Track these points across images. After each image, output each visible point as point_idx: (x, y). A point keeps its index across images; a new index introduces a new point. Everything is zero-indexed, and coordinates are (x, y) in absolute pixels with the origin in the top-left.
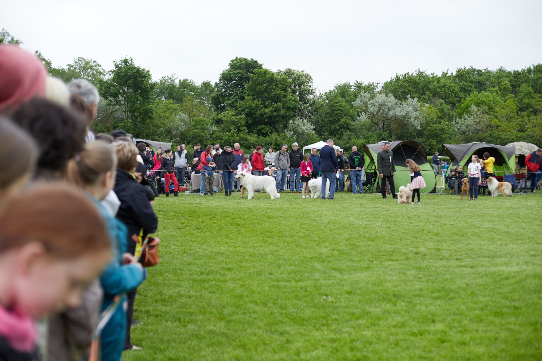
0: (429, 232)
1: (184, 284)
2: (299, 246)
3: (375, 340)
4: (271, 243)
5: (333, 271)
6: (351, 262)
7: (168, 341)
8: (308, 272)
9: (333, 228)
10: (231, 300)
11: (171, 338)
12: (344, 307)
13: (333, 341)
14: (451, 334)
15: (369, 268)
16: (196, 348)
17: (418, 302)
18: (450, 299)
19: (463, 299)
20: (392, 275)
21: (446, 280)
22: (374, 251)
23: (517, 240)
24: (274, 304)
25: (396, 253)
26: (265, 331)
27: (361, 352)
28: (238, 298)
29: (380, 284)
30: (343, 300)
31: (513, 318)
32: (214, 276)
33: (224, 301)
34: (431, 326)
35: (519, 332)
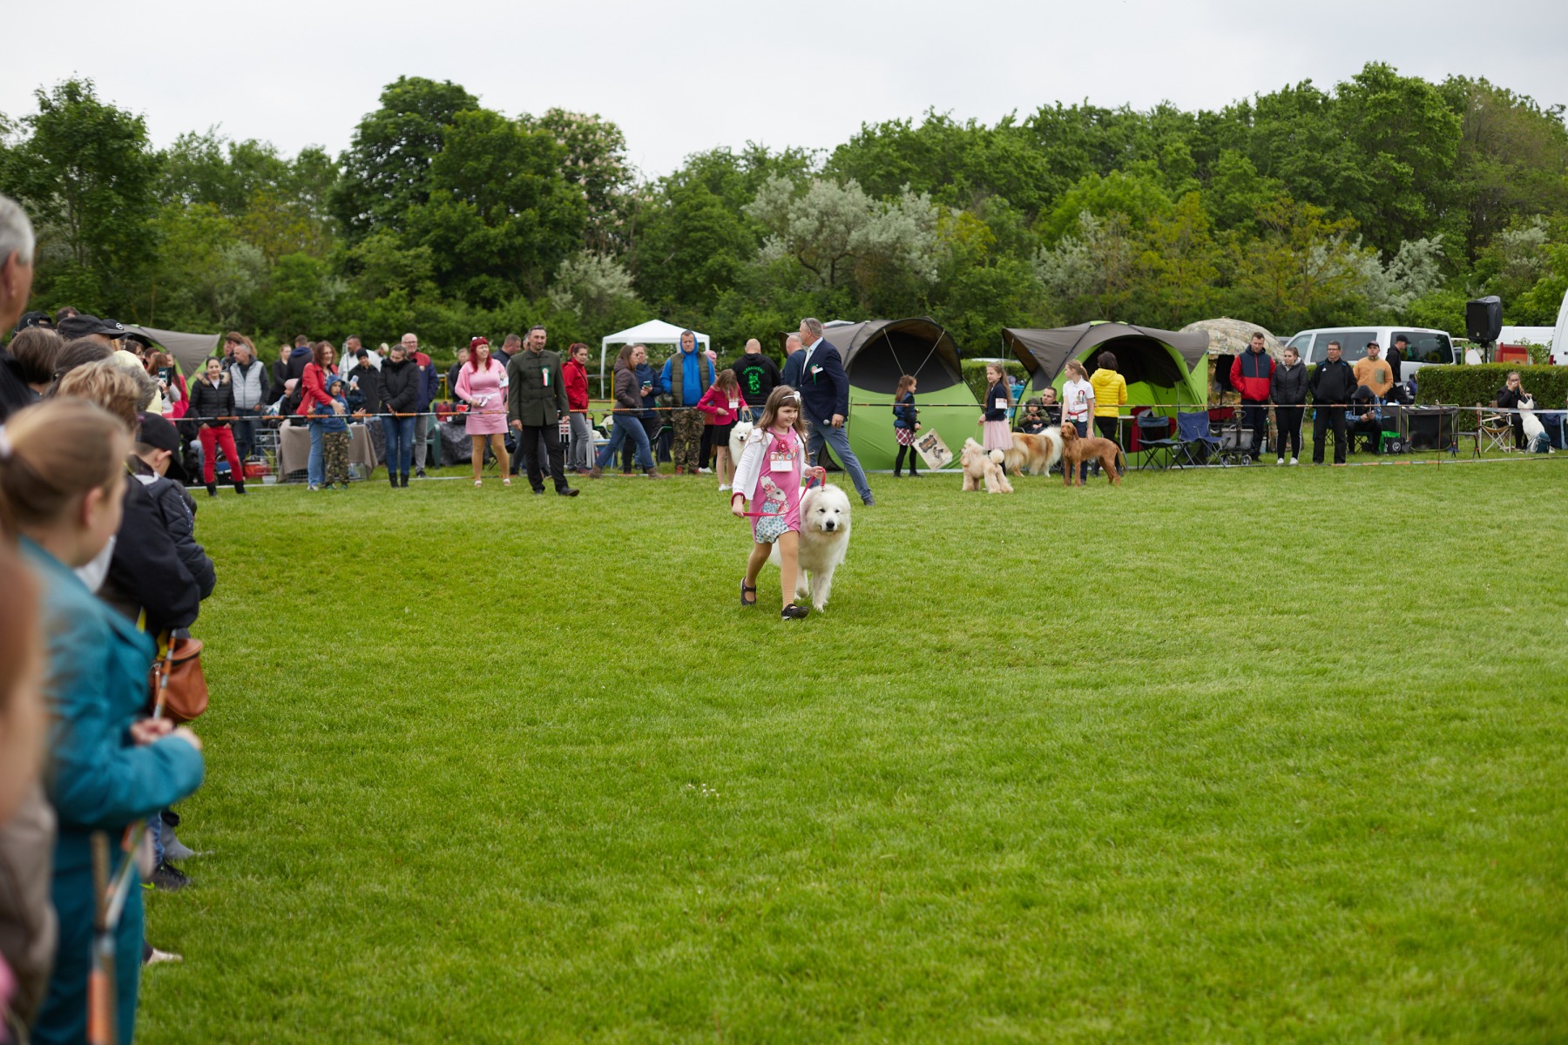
0: (973, 586)
1: (285, 762)
2: (606, 635)
3: (838, 907)
4: (526, 630)
5: (708, 710)
6: (759, 679)
7: (253, 932)
8: (638, 715)
9: (702, 579)
10: (423, 803)
11: (261, 924)
12: (746, 812)
13: (724, 913)
14: (1047, 881)
15: (809, 696)
16: (337, 950)
17: (953, 791)
19: (1078, 779)
20: (876, 717)
21: (1028, 725)
23: (1219, 603)
24: (547, 810)
25: (885, 649)
26: (528, 892)
27: (803, 943)
28: (444, 796)
29: (845, 742)
30: (742, 794)
31: (1217, 830)
32: (369, 734)
33: (404, 807)
34: (991, 861)
35: (1232, 869)
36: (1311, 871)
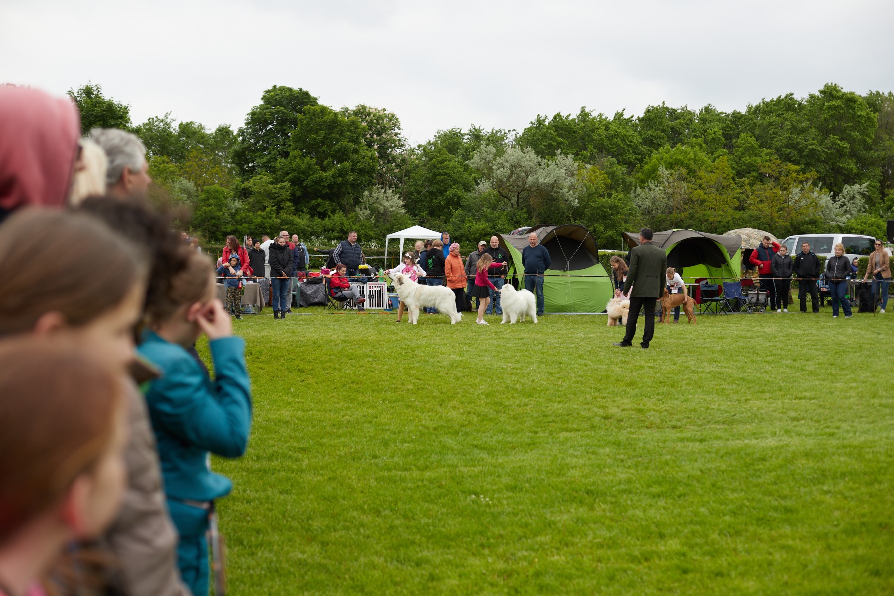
0: (618, 381)
2: (410, 406)
3: (573, 571)
4: (363, 403)
5: (476, 451)
6: (503, 433)
8: (436, 454)
9: (460, 374)
10: (318, 504)
11: (235, 577)
12: (509, 513)
13: (507, 574)
14: (695, 557)
15: (534, 444)
16: (282, 593)
17: (629, 502)
18: (679, 497)
19: (701, 496)
20: (576, 457)
21: (666, 463)
22: (536, 415)
23: (763, 392)
24: (391, 511)
25: (573, 417)
26: (389, 559)
28: (329, 500)
29: (561, 471)
30: (505, 502)
31: (788, 527)
32: (281, 463)
33: (308, 507)
34: (659, 545)
35: (804, 552)
36: (850, 553)
